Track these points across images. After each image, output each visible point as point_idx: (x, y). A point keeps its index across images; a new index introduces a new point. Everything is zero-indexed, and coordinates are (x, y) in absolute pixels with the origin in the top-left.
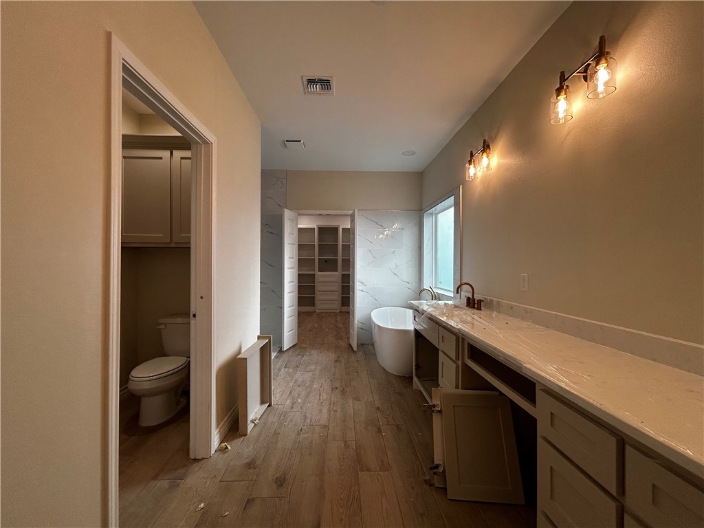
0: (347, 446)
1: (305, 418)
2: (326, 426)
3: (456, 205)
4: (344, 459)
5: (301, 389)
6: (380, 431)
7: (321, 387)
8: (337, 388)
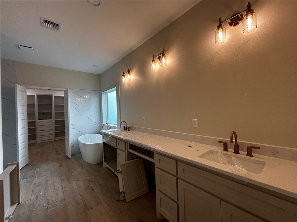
0: (78, 204)
1: (48, 200)
2: (63, 200)
3: (117, 90)
4: (78, 210)
5: (40, 187)
6: (93, 190)
7: (54, 182)
8: (64, 179)
